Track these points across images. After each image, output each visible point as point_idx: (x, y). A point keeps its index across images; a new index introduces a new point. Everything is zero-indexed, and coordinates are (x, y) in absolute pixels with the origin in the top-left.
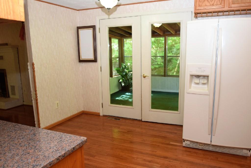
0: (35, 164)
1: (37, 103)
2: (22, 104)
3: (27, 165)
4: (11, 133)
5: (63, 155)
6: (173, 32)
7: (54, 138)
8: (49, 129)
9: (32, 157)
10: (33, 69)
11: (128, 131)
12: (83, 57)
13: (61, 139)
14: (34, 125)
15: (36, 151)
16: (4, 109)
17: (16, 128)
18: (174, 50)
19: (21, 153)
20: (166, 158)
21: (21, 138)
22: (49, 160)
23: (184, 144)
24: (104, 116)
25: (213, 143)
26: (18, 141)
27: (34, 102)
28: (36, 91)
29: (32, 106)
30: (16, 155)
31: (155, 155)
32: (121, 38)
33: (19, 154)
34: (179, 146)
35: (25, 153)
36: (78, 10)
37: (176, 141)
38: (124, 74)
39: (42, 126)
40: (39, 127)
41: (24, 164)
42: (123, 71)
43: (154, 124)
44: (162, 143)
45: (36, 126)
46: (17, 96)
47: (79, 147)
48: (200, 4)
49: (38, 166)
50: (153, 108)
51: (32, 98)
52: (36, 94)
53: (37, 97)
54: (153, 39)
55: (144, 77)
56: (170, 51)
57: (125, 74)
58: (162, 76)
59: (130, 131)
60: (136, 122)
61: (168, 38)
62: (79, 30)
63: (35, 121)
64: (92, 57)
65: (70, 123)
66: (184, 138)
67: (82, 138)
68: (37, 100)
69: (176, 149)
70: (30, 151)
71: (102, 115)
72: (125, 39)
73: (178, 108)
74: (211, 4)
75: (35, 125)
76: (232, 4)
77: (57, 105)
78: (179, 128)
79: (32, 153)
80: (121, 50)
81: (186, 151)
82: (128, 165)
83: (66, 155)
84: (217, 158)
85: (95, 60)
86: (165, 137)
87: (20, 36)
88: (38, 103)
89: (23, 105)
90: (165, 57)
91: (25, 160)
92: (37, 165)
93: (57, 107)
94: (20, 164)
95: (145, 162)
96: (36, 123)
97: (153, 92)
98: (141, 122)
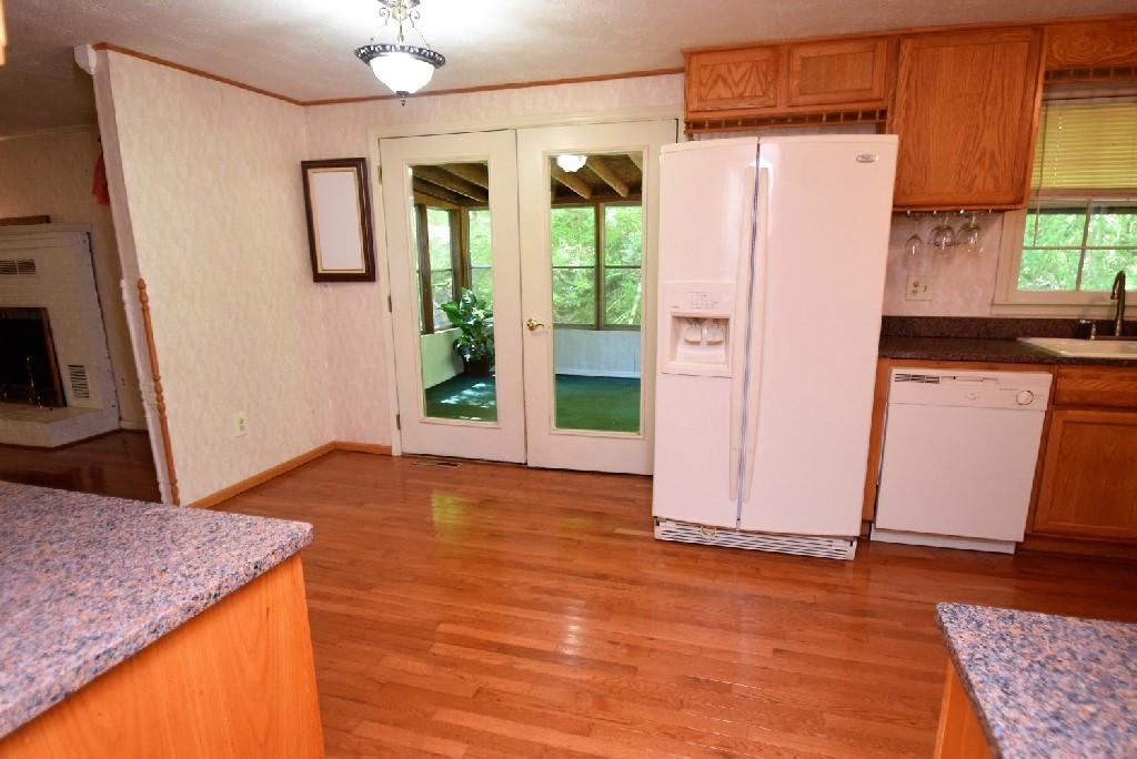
0: (88, 635)
1: (163, 421)
2: (116, 427)
3: (57, 640)
4: (19, 523)
5: (213, 593)
6: (621, 190)
7: (186, 531)
8: (210, 508)
9: (84, 607)
10: (143, 300)
11: (485, 501)
12: (327, 264)
13: (211, 536)
14: (156, 497)
15: (106, 583)
16: (48, 445)
17: (43, 503)
18: (626, 251)
19: (42, 592)
20: (604, 577)
21: (55, 537)
22: (151, 614)
23: (659, 532)
24: (405, 456)
25: (744, 526)
26: (38, 552)
27: (153, 418)
28: (156, 379)
29: (146, 433)
30: (20, 602)
31: (570, 573)
32: (457, 208)
33: (33, 601)
34: (644, 539)
35: (56, 595)
36: (303, 104)
37: (635, 524)
38: (471, 323)
39: (186, 497)
40: (176, 502)
41: (42, 635)
42: (467, 314)
43: (567, 475)
44: (592, 534)
45: (164, 498)
46: (95, 401)
47: (279, 559)
48: (704, 92)
49: (99, 641)
50: (560, 424)
51: (145, 404)
52: (158, 391)
53: (162, 398)
54: (561, 212)
55: (532, 328)
56: (616, 254)
57: (476, 322)
58: (590, 327)
59: (490, 501)
60: (508, 472)
61: (607, 209)
62: (310, 171)
63: (158, 484)
64: (357, 264)
65: (288, 484)
66: (656, 512)
67: (294, 525)
68: (161, 410)
69: (633, 550)
70: (82, 586)
71: (400, 454)
72: (471, 213)
73: (638, 424)
74: (736, 95)
75: (159, 494)
76: (801, 94)
77: (237, 426)
78: (640, 484)
79: (86, 593)
80: (458, 248)
81: (665, 553)
82: (483, 609)
83: (224, 592)
84: (758, 569)
85: (369, 275)
86: (599, 515)
87: (94, 192)
88: (168, 421)
89: (121, 431)
90: (598, 270)
91: (50, 623)
92: (96, 638)
93: (238, 432)
94: (27, 638)
95: (537, 596)
96: (162, 488)
97: (560, 378)
98: (525, 472)
